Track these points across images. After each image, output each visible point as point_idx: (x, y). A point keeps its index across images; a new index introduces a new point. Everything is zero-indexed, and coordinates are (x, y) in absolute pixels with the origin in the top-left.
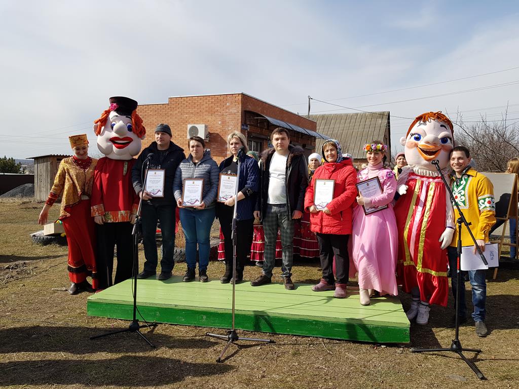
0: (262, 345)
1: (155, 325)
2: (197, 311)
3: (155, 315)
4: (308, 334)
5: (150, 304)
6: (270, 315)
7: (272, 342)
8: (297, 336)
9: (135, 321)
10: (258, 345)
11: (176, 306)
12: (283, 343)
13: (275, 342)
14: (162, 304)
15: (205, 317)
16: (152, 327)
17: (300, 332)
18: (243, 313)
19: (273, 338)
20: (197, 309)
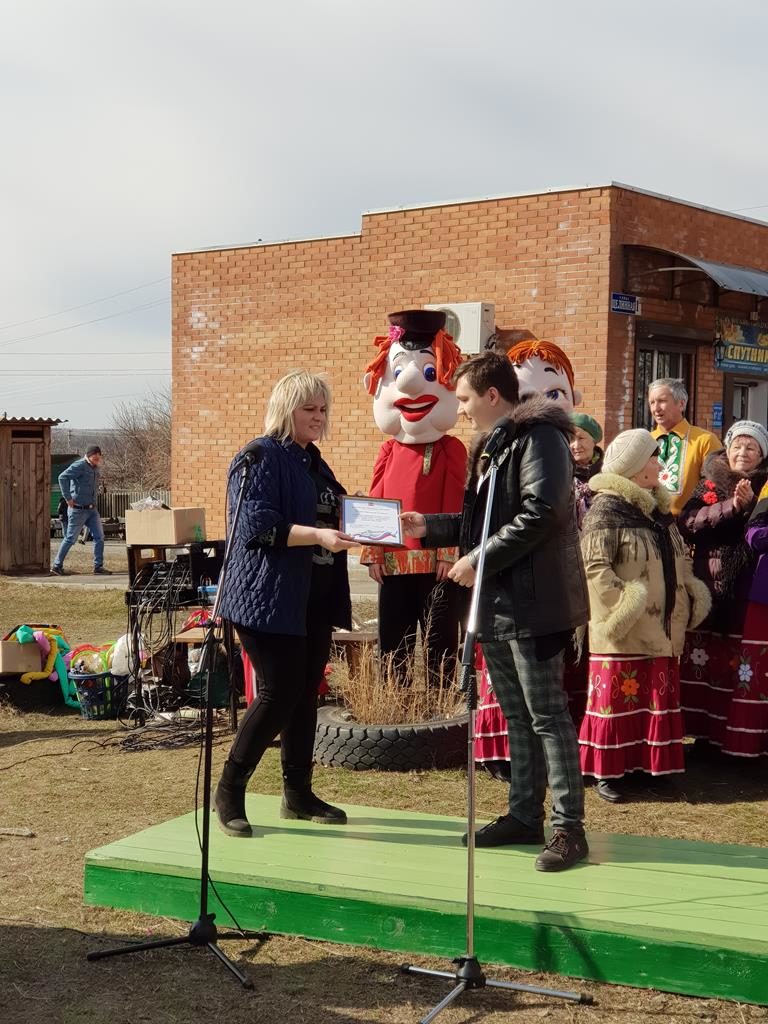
0: (555, 1006)
1: (264, 938)
2: (379, 906)
3: (264, 912)
4: (702, 990)
5: (251, 878)
6: (586, 925)
7: (586, 1001)
8: (672, 993)
9: (207, 919)
10: (544, 1006)
11: (321, 887)
12: (621, 1007)
13: (597, 1004)
14: (282, 882)
15: (400, 923)
16: (254, 942)
17: (679, 983)
18: (510, 917)
19: (590, 992)
20: (378, 900)
